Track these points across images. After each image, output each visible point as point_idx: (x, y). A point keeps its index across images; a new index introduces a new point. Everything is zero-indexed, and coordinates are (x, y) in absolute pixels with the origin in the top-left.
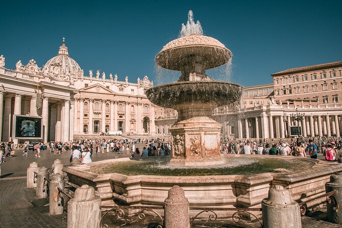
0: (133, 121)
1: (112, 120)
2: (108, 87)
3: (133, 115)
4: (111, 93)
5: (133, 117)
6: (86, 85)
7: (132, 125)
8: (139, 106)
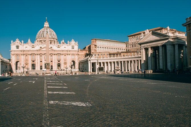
0: (65, 63)
1: (54, 63)
2: (51, 47)
3: (65, 60)
4: (53, 50)
5: (65, 61)
6: (41, 47)
7: (65, 65)
8: (69, 56)
